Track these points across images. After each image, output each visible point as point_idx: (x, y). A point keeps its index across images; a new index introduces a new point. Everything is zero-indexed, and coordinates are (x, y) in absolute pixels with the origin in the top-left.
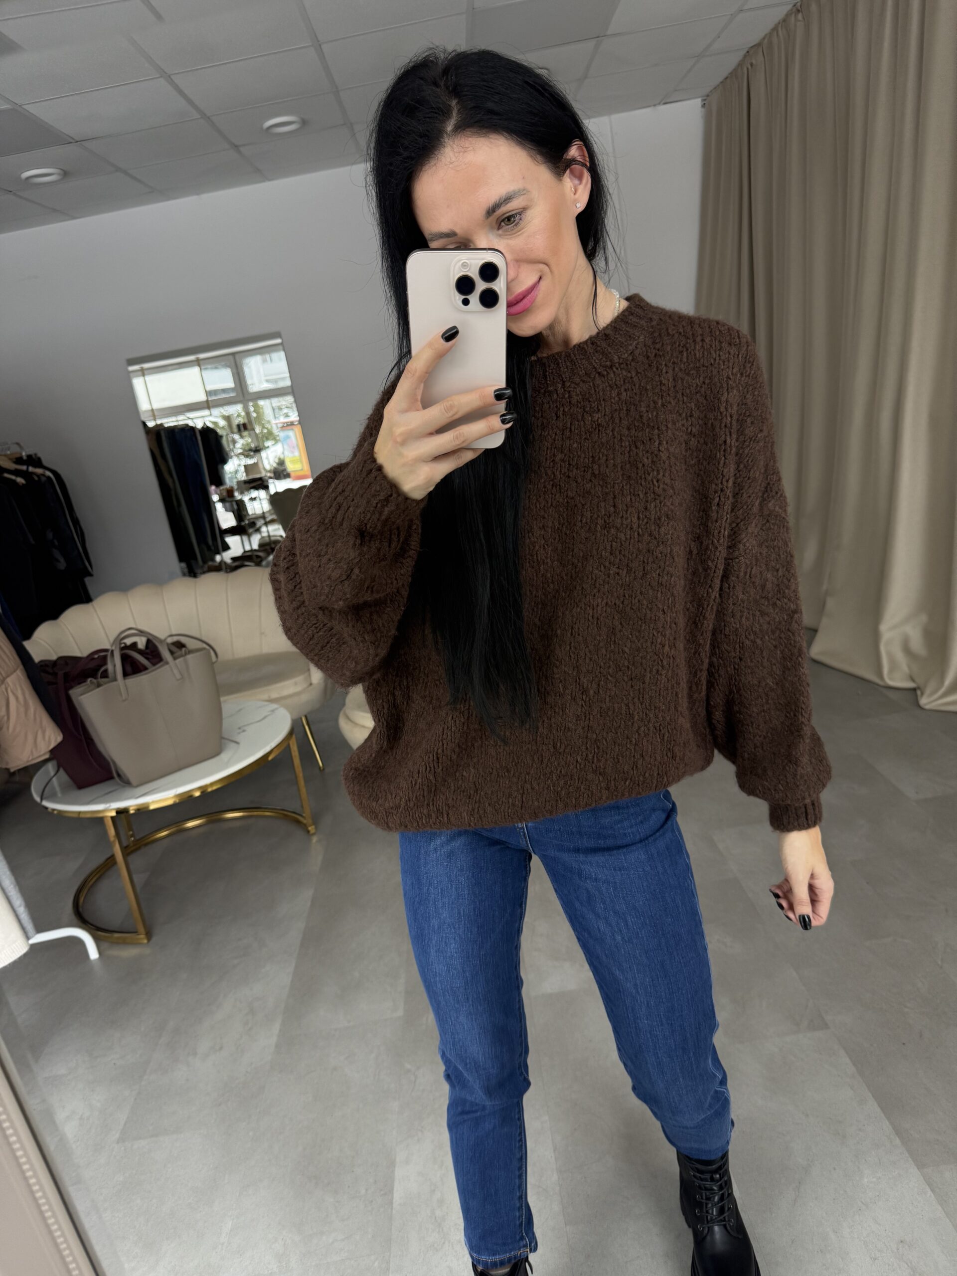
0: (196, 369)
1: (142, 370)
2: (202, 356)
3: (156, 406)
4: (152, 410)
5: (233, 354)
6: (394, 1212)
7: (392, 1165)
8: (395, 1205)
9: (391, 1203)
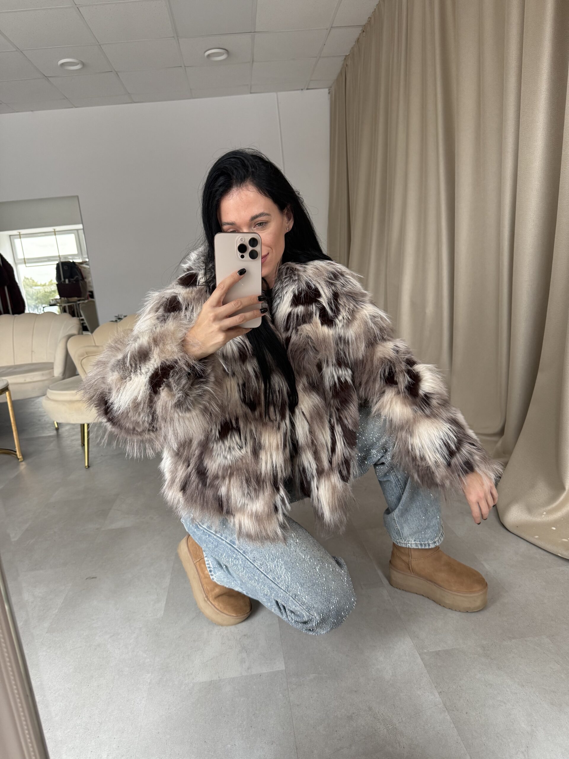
0: (54, 236)
1: (20, 235)
2: (58, 228)
3: (25, 258)
4: (24, 259)
5: (77, 230)
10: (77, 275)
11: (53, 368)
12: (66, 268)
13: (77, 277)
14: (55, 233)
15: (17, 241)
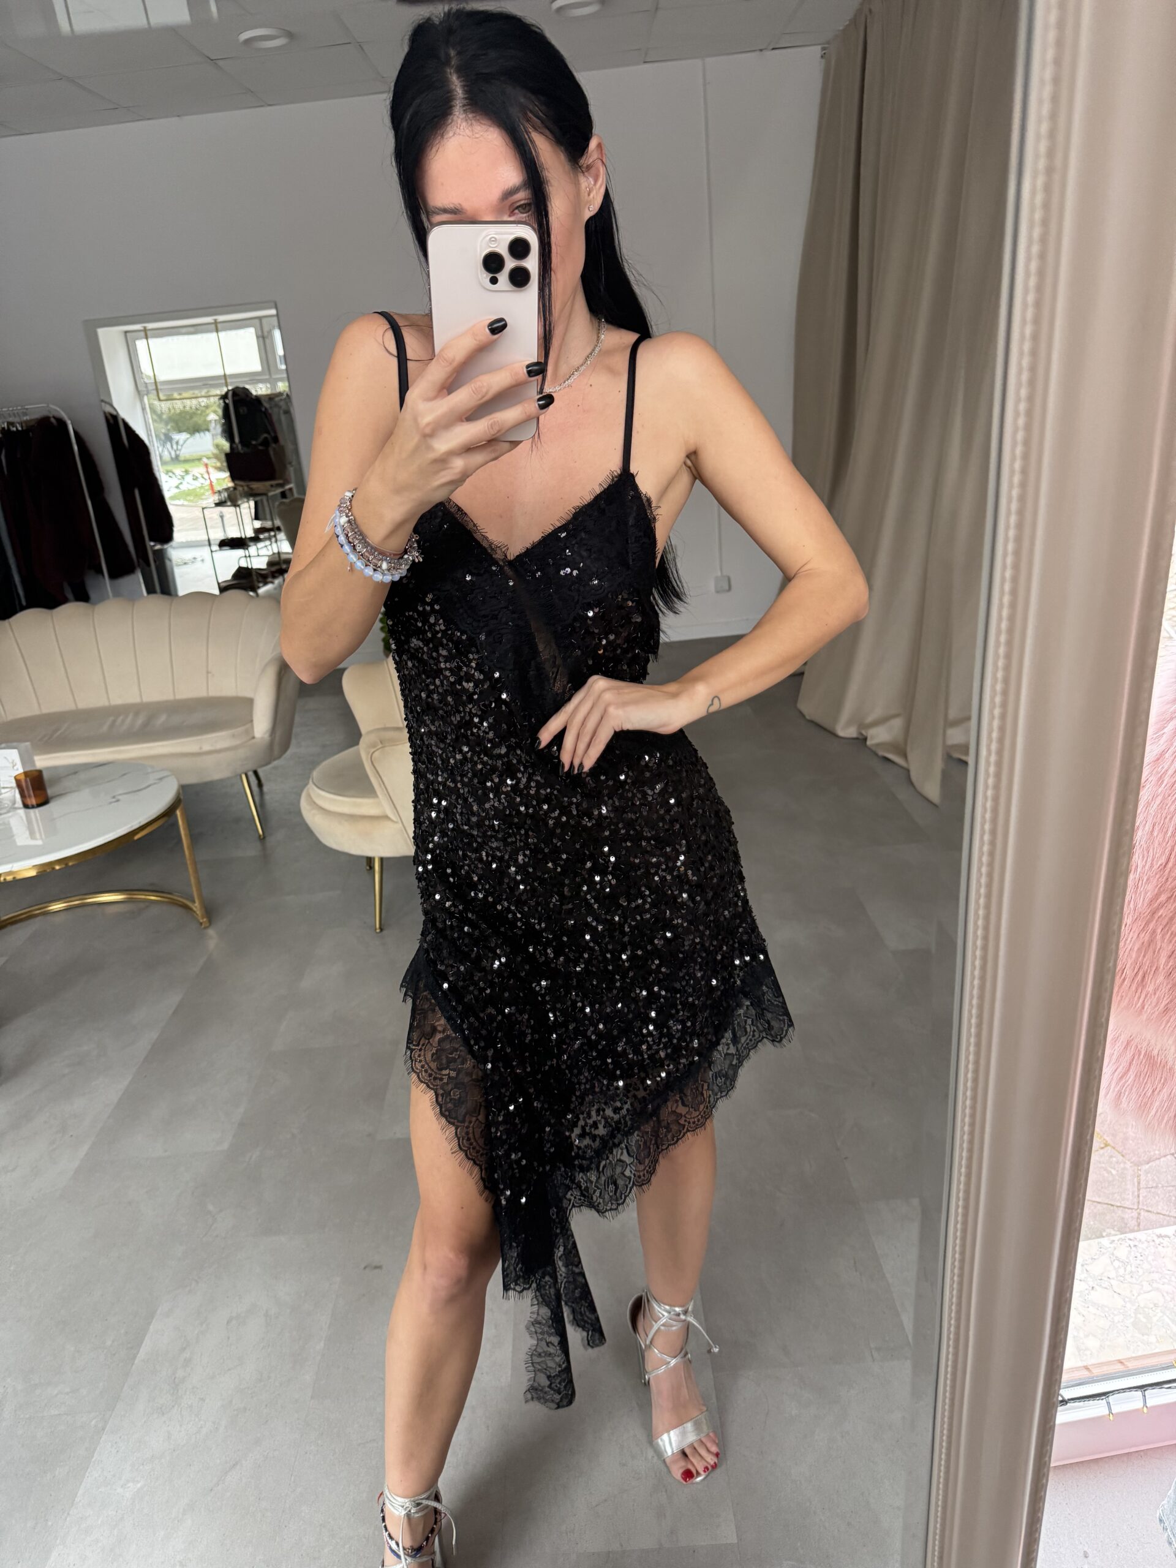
0: (215, 334)
1: (145, 330)
2: (221, 318)
3: (157, 381)
5: (260, 318)
6: (134, 1366)
7: (151, 1316)
8: (136, 1362)
9: (134, 1357)
10: (268, 433)
11: (252, 721)
12: (243, 410)
13: (265, 435)
14: (217, 327)
15: (141, 345)
